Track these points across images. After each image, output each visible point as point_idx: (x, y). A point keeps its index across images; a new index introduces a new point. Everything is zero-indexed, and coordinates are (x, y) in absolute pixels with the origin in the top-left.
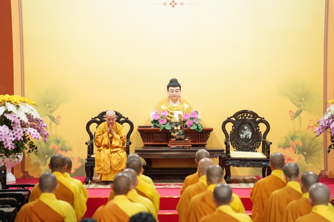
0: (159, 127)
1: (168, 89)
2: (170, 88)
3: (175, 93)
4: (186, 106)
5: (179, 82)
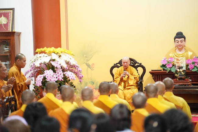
0: (166, 70)
1: (175, 40)
2: (176, 39)
3: (180, 43)
4: (190, 54)
5: (184, 34)
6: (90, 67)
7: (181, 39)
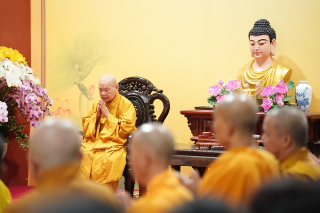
6: (85, 94)
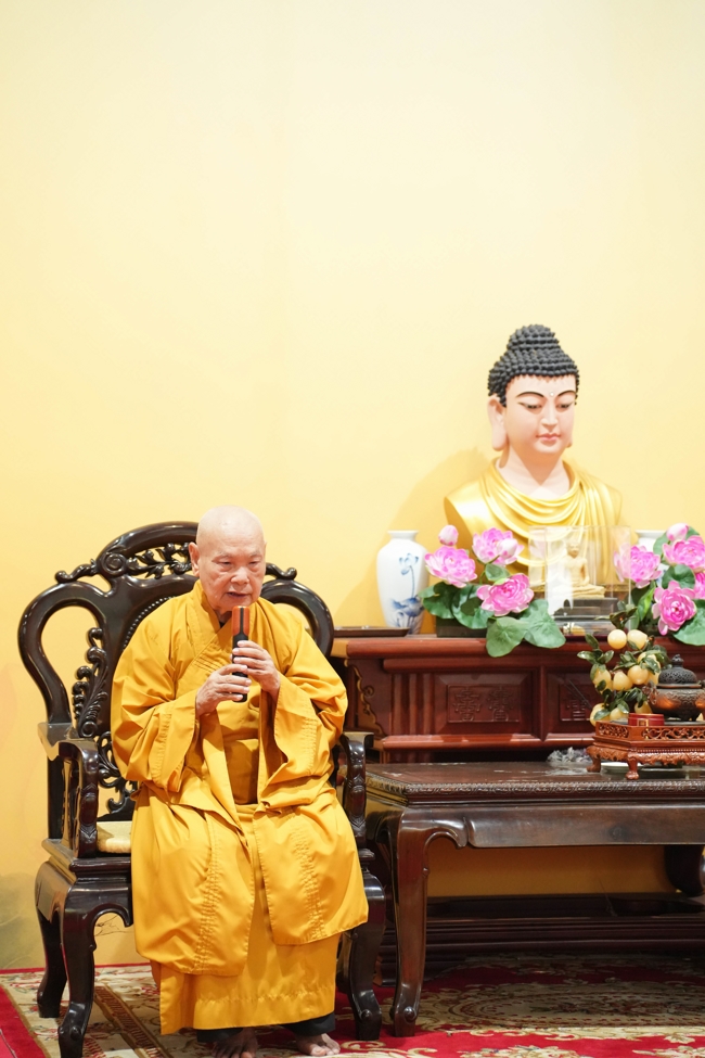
3: (550, 414)
7: (559, 381)
